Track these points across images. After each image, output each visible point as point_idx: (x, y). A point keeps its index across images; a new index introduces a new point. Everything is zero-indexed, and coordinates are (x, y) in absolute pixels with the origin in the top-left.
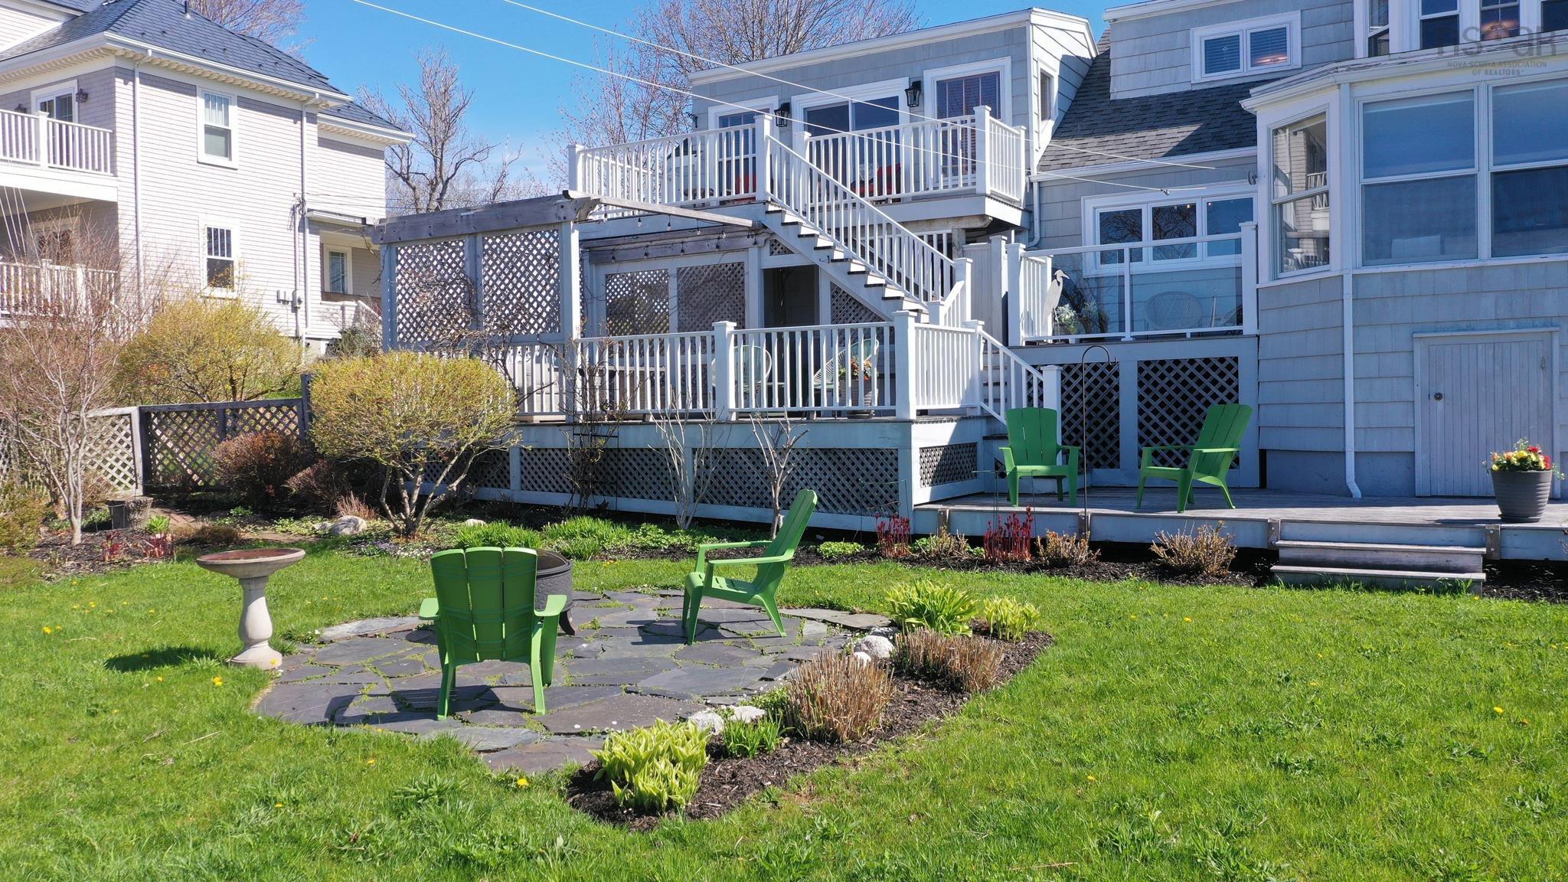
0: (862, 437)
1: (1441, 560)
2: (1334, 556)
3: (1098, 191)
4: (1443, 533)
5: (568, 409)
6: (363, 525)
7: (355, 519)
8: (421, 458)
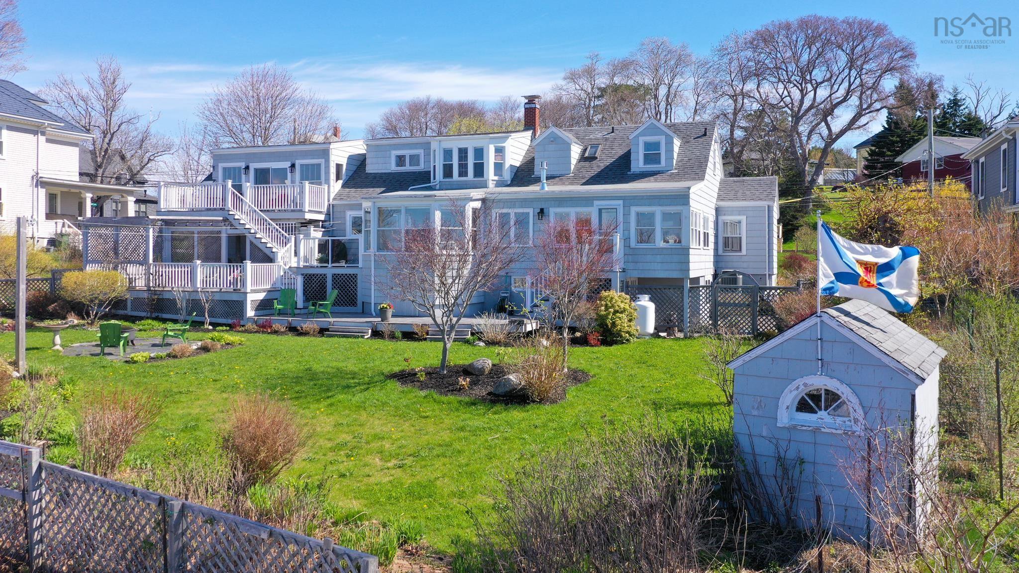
0: (235, 297)
1: (360, 331)
2: (340, 330)
3: (351, 209)
4: (366, 324)
5: (148, 285)
6: (76, 322)
7: (73, 320)
8: (97, 302)
